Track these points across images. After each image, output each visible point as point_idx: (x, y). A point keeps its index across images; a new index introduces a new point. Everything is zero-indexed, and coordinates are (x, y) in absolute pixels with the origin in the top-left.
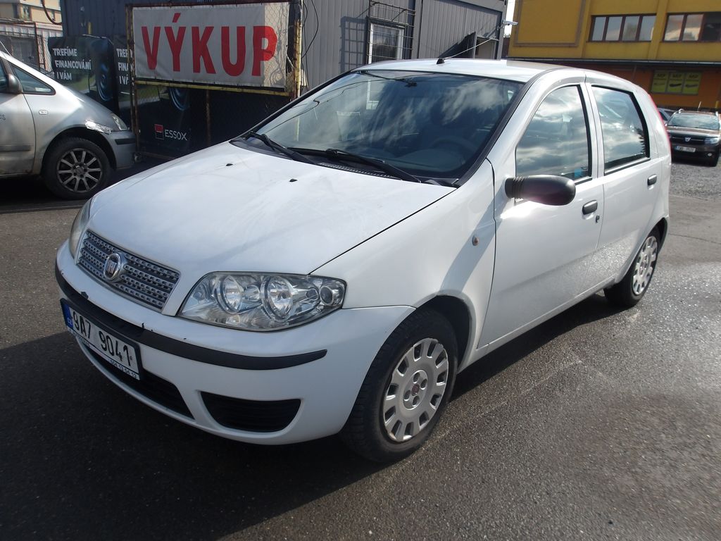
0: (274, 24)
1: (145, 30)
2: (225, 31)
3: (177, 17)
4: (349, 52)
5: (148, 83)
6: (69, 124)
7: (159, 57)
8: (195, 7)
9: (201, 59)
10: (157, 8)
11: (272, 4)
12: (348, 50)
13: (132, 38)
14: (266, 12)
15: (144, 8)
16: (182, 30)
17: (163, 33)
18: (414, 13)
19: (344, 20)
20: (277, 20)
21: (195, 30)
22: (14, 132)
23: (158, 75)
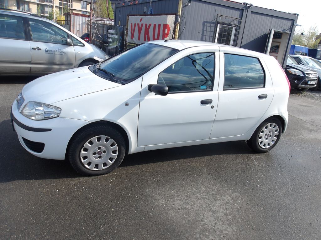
0: (170, 23)
1: (132, 24)
2: (155, 25)
3: (141, 19)
4: (206, 36)
5: (131, 44)
6: (88, 57)
7: (135, 35)
8: (147, 16)
9: (147, 36)
10: (136, 16)
11: (170, 16)
12: (205, 35)
13: (128, 27)
14: (168, 19)
15: (132, 16)
16: (142, 25)
17: (137, 25)
18: (241, 20)
19: (204, 22)
20: (171, 22)
21: (146, 25)
22: (68, 59)
23: (133, 41)
